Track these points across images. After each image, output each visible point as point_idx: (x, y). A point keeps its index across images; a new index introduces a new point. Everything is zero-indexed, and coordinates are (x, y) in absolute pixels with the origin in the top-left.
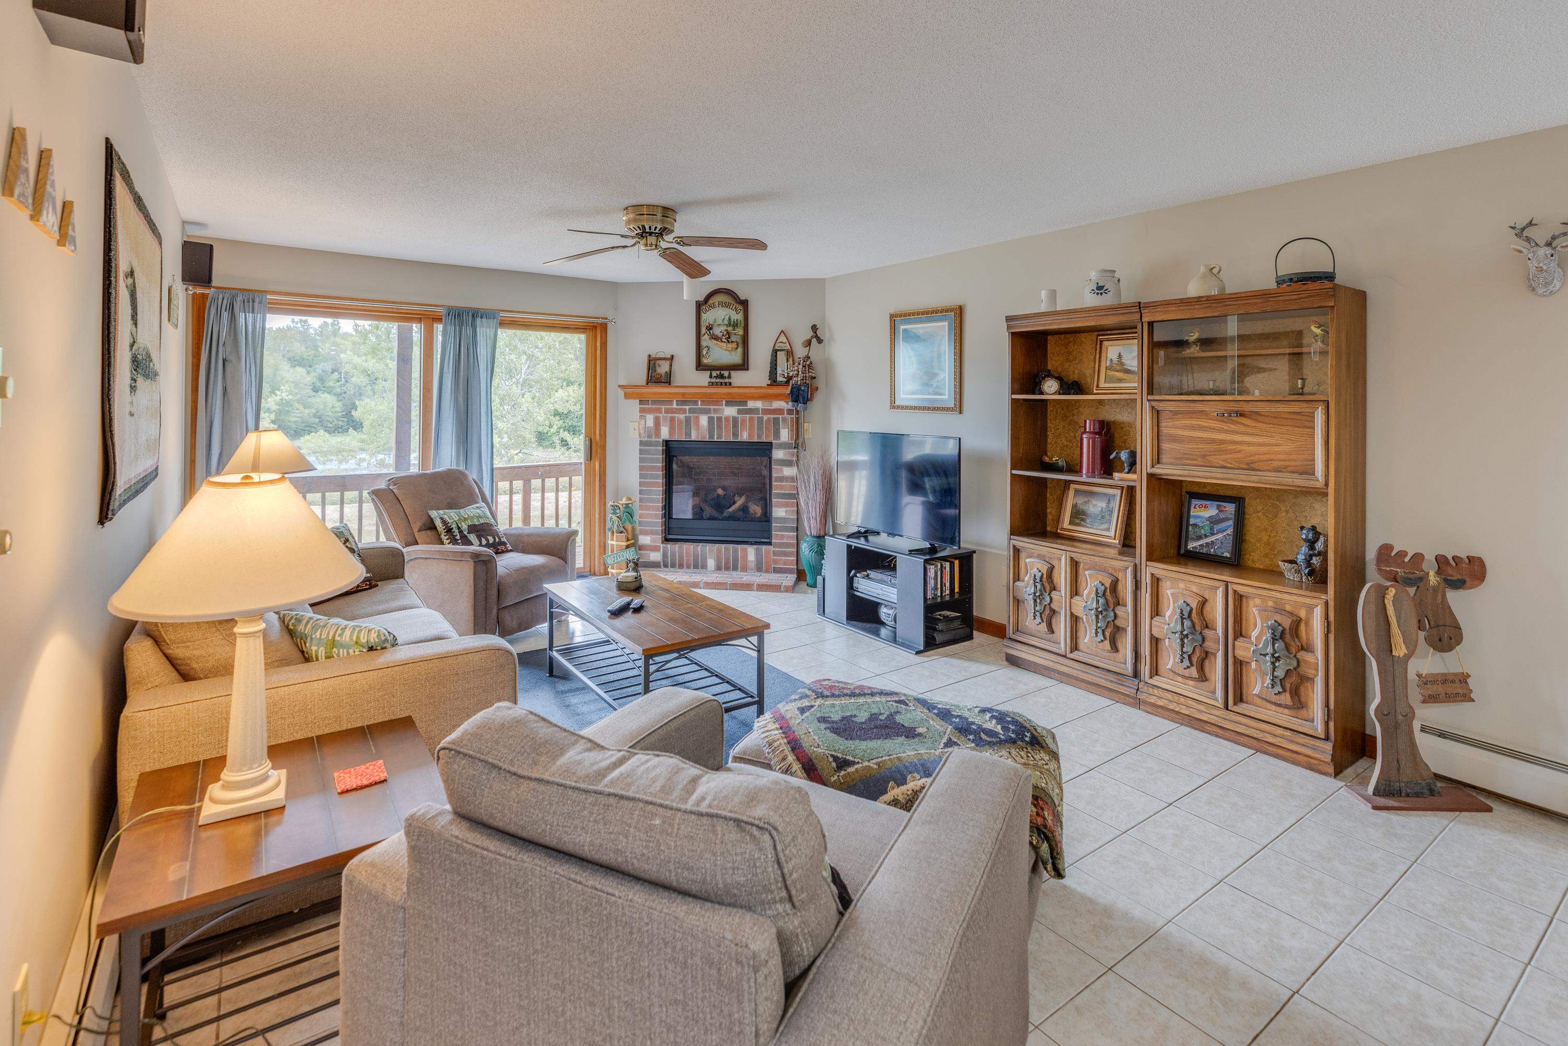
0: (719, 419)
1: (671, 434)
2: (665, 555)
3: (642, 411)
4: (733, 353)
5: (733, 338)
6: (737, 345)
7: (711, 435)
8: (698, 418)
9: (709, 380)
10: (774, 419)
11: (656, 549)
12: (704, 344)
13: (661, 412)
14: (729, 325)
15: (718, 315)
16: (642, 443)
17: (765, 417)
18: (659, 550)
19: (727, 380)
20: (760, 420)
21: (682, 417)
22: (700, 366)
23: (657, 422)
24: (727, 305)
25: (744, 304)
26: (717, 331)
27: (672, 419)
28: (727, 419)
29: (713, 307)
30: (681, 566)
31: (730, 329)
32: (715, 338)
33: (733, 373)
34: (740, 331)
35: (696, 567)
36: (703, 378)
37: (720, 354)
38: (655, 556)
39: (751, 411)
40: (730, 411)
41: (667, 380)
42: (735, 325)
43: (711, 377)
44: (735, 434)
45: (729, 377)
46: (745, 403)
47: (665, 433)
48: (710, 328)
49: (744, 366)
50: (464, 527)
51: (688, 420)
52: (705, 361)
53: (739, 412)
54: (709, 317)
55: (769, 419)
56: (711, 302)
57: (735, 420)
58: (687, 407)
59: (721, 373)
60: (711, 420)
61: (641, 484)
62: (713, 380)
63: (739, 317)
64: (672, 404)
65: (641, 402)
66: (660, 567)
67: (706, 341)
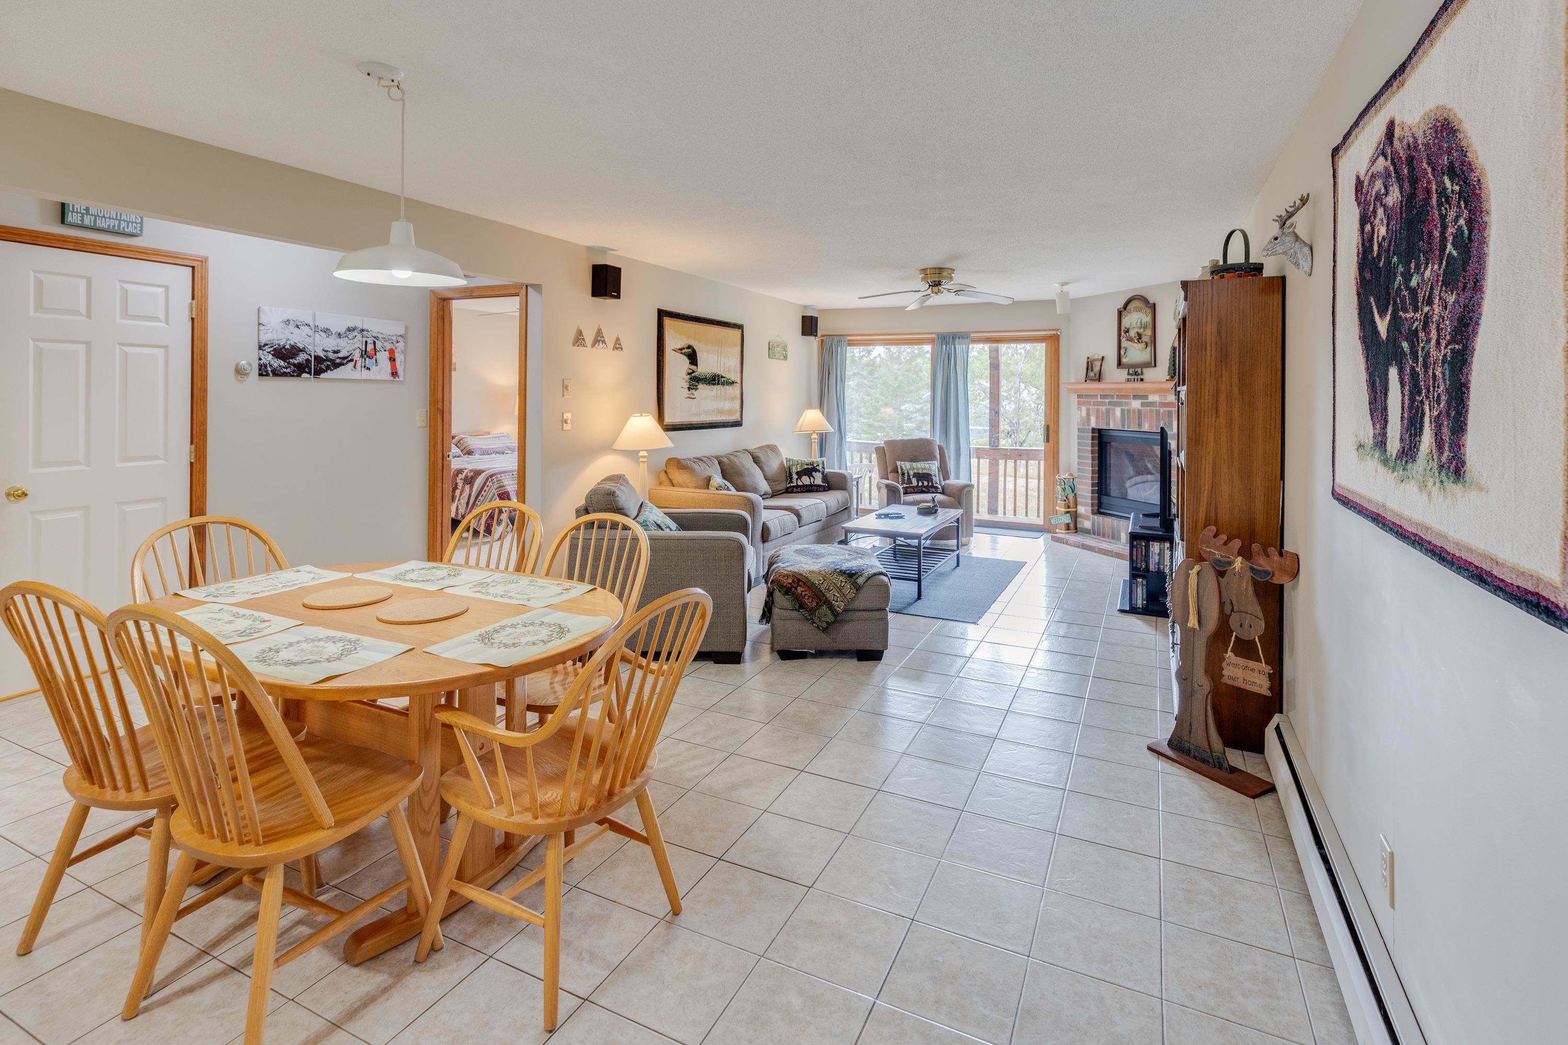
0: (1129, 411)
1: (1097, 424)
2: (1093, 524)
3: (1079, 403)
4: (1144, 352)
5: (1144, 339)
6: (1146, 344)
7: (1123, 425)
8: (1114, 409)
9: (1127, 377)
10: (1169, 411)
11: (1087, 518)
12: (1123, 345)
13: (1090, 405)
14: (1141, 327)
15: (1135, 319)
16: (1079, 430)
17: (1162, 410)
18: (1089, 520)
19: (1139, 377)
20: (1158, 412)
21: (1103, 408)
22: (1120, 364)
23: (1088, 410)
24: (1138, 310)
25: (1154, 307)
26: (1133, 333)
27: (1098, 411)
28: (1134, 411)
29: (1129, 312)
30: (1104, 536)
31: (1141, 331)
32: (1130, 340)
33: (1145, 371)
34: (1149, 332)
35: (1113, 538)
36: (1123, 374)
37: (1136, 353)
38: (1087, 524)
39: (1151, 404)
40: (1136, 404)
41: (1099, 378)
42: (1145, 327)
43: (1129, 374)
44: (1140, 425)
45: (1142, 374)
46: (1146, 397)
47: (1093, 424)
48: (1127, 331)
49: (1153, 363)
50: (911, 473)
51: (1108, 411)
52: (1124, 360)
53: (1143, 405)
54: (1127, 321)
55: (1164, 412)
56: (1128, 308)
57: (1139, 412)
58: (1107, 401)
59: (1136, 372)
60: (1123, 411)
61: (1079, 463)
62: (1130, 377)
63: (1147, 319)
64: (1097, 398)
65: (1079, 396)
66: (1090, 534)
67: (1125, 344)
